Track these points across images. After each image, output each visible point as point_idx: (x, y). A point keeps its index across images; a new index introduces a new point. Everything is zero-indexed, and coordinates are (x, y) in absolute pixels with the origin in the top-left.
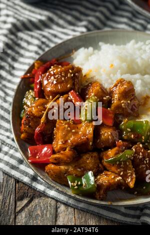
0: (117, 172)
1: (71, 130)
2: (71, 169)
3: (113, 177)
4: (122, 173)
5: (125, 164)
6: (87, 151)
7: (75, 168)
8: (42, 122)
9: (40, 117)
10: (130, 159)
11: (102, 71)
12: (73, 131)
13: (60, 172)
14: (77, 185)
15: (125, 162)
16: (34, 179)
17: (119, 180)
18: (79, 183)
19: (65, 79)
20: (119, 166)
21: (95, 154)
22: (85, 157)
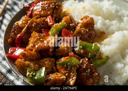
0: (64, 73)
2: (32, 64)
3: (60, 75)
4: (67, 74)
5: (71, 69)
8: (23, 31)
9: (22, 29)
10: (75, 66)
12: (41, 39)
14: (32, 75)
15: (71, 67)
16: (9, 71)
17: (64, 78)
19: (48, 9)
20: (66, 69)
21: (53, 59)
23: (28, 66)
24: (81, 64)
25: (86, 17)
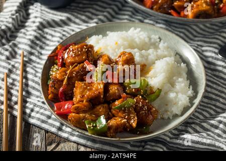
0: (123, 116)
1: (86, 88)
2: (87, 116)
3: (120, 120)
4: (127, 117)
5: (129, 110)
6: (100, 103)
7: (91, 115)
8: (64, 83)
9: (62, 81)
10: (132, 106)
11: (109, 48)
12: (88, 88)
13: (80, 118)
14: (93, 126)
15: (129, 108)
17: (125, 122)
18: (94, 125)
19: (81, 53)
20: (124, 111)
21: (106, 105)
22: (98, 107)
23: (84, 118)
24: (136, 103)
25: (124, 53)
